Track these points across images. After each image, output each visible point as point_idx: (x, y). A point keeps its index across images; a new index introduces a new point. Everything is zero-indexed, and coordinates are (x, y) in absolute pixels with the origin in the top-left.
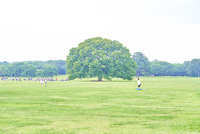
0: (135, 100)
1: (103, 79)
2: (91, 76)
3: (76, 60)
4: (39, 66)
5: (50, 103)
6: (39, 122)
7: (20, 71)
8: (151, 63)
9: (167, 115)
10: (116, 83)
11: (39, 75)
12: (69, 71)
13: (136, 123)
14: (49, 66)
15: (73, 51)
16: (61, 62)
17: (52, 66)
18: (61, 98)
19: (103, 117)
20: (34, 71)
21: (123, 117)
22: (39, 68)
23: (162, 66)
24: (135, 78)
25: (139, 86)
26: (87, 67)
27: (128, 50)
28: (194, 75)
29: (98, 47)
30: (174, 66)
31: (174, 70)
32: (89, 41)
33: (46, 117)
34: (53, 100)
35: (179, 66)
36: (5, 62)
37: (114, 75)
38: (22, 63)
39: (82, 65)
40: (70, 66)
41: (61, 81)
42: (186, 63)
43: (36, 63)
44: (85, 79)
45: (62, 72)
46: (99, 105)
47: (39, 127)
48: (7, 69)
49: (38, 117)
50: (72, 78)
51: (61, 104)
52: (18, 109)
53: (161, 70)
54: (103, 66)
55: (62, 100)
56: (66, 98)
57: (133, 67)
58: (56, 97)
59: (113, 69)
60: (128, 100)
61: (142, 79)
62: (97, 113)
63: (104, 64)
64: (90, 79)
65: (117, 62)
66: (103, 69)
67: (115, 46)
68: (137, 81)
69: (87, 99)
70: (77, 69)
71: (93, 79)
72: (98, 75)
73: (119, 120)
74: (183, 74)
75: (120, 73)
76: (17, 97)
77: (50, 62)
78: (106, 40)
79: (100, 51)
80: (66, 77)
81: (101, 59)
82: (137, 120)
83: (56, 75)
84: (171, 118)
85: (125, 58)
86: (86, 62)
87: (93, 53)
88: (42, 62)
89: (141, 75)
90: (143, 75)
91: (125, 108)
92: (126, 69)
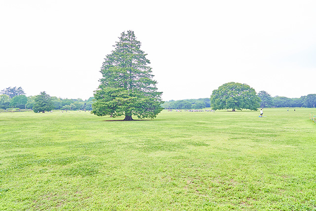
0: (254, 124)
1: (236, 110)
2: (228, 108)
3: (217, 98)
4: (193, 102)
5: (196, 125)
6: (184, 136)
7: (182, 105)
8: (273, 98)
9: (273, 134)
10: (245, 113)
11: (193, 108)
12: (213, 104)
13: (248, 138)
14: (199, 102)
15: (214, 92)
16: (207, 100)
17: (202, 102)
18: (204, 122)
19: (226, 134)
20: (191, 105)
21: (240, 134)
22: (194, 104)
23: (282, 100)
24: (259, 109)
25: (261, 114)
26: (224, 102)
27: (254, 90)
28: (310, 106)
29: (232, 89)
30: (292, 100)
31: (292, 102)
32: (226, 85)
33: (189, 133)
34: (198, 123)
35: (297, 100)
36: (172, 100)
37: (244, 107)
38: (182, 101)
39: (221, 101)
40: (212, 102)
41: (208, 112)
42: (303, 98)
43: (191, 100)
44: (223, 110)
45: (208, 106)
46: (227, 127)
47: (183, 139)
48: (173, 104)
49: (184, 133)
50: (215, 109)
51: (202, 125)
52: (175, 128)
53: (281, 103)
54: (236, 101)
55: (204, 123)
56: (207, 122)
57: (258, 101)
58: (201, 121)
59: (243, 103)
60: (249, 124)
61: (265, 109)
62: (223, 131)
63: (237, 100)
64: (227, 110)
65: (246, 98)
66: (236, 103)
67: (244, 88)
68: (260, 110)
69: (220, 122)
70: (218, 103)
71: (229, 110)
72: (232, 107)
73: (236, 136)
74: (300, 106)
75: (248, 106)
76: (177, 121)
77: (200, 99)
78: (238, 84)
79: (233, 91)
80: (210, 109)
81: (234, 97)
82: (250, 136)
83: (204, 108)
84: (276, 136)
85: (252, 95)
86: (224, 99)
87: (228, 93)
88: (195, 100)
89: (265, 107)
90: (267, 107)
91: (244, 129)
92: (253, 103)
